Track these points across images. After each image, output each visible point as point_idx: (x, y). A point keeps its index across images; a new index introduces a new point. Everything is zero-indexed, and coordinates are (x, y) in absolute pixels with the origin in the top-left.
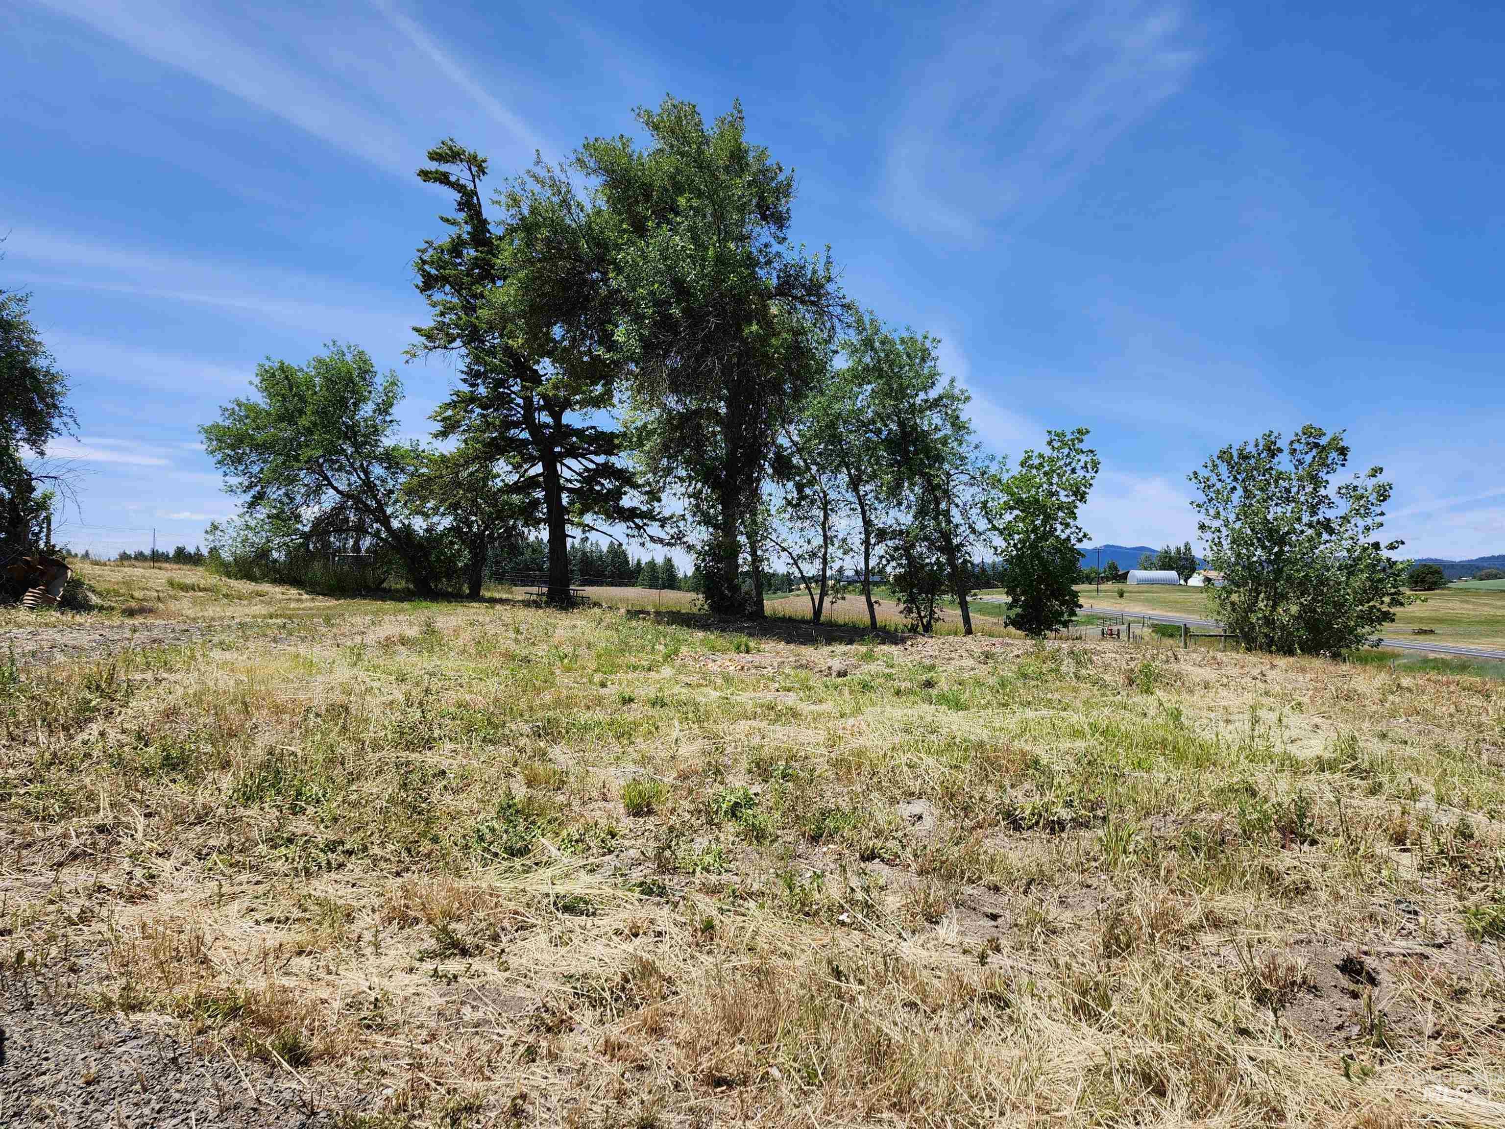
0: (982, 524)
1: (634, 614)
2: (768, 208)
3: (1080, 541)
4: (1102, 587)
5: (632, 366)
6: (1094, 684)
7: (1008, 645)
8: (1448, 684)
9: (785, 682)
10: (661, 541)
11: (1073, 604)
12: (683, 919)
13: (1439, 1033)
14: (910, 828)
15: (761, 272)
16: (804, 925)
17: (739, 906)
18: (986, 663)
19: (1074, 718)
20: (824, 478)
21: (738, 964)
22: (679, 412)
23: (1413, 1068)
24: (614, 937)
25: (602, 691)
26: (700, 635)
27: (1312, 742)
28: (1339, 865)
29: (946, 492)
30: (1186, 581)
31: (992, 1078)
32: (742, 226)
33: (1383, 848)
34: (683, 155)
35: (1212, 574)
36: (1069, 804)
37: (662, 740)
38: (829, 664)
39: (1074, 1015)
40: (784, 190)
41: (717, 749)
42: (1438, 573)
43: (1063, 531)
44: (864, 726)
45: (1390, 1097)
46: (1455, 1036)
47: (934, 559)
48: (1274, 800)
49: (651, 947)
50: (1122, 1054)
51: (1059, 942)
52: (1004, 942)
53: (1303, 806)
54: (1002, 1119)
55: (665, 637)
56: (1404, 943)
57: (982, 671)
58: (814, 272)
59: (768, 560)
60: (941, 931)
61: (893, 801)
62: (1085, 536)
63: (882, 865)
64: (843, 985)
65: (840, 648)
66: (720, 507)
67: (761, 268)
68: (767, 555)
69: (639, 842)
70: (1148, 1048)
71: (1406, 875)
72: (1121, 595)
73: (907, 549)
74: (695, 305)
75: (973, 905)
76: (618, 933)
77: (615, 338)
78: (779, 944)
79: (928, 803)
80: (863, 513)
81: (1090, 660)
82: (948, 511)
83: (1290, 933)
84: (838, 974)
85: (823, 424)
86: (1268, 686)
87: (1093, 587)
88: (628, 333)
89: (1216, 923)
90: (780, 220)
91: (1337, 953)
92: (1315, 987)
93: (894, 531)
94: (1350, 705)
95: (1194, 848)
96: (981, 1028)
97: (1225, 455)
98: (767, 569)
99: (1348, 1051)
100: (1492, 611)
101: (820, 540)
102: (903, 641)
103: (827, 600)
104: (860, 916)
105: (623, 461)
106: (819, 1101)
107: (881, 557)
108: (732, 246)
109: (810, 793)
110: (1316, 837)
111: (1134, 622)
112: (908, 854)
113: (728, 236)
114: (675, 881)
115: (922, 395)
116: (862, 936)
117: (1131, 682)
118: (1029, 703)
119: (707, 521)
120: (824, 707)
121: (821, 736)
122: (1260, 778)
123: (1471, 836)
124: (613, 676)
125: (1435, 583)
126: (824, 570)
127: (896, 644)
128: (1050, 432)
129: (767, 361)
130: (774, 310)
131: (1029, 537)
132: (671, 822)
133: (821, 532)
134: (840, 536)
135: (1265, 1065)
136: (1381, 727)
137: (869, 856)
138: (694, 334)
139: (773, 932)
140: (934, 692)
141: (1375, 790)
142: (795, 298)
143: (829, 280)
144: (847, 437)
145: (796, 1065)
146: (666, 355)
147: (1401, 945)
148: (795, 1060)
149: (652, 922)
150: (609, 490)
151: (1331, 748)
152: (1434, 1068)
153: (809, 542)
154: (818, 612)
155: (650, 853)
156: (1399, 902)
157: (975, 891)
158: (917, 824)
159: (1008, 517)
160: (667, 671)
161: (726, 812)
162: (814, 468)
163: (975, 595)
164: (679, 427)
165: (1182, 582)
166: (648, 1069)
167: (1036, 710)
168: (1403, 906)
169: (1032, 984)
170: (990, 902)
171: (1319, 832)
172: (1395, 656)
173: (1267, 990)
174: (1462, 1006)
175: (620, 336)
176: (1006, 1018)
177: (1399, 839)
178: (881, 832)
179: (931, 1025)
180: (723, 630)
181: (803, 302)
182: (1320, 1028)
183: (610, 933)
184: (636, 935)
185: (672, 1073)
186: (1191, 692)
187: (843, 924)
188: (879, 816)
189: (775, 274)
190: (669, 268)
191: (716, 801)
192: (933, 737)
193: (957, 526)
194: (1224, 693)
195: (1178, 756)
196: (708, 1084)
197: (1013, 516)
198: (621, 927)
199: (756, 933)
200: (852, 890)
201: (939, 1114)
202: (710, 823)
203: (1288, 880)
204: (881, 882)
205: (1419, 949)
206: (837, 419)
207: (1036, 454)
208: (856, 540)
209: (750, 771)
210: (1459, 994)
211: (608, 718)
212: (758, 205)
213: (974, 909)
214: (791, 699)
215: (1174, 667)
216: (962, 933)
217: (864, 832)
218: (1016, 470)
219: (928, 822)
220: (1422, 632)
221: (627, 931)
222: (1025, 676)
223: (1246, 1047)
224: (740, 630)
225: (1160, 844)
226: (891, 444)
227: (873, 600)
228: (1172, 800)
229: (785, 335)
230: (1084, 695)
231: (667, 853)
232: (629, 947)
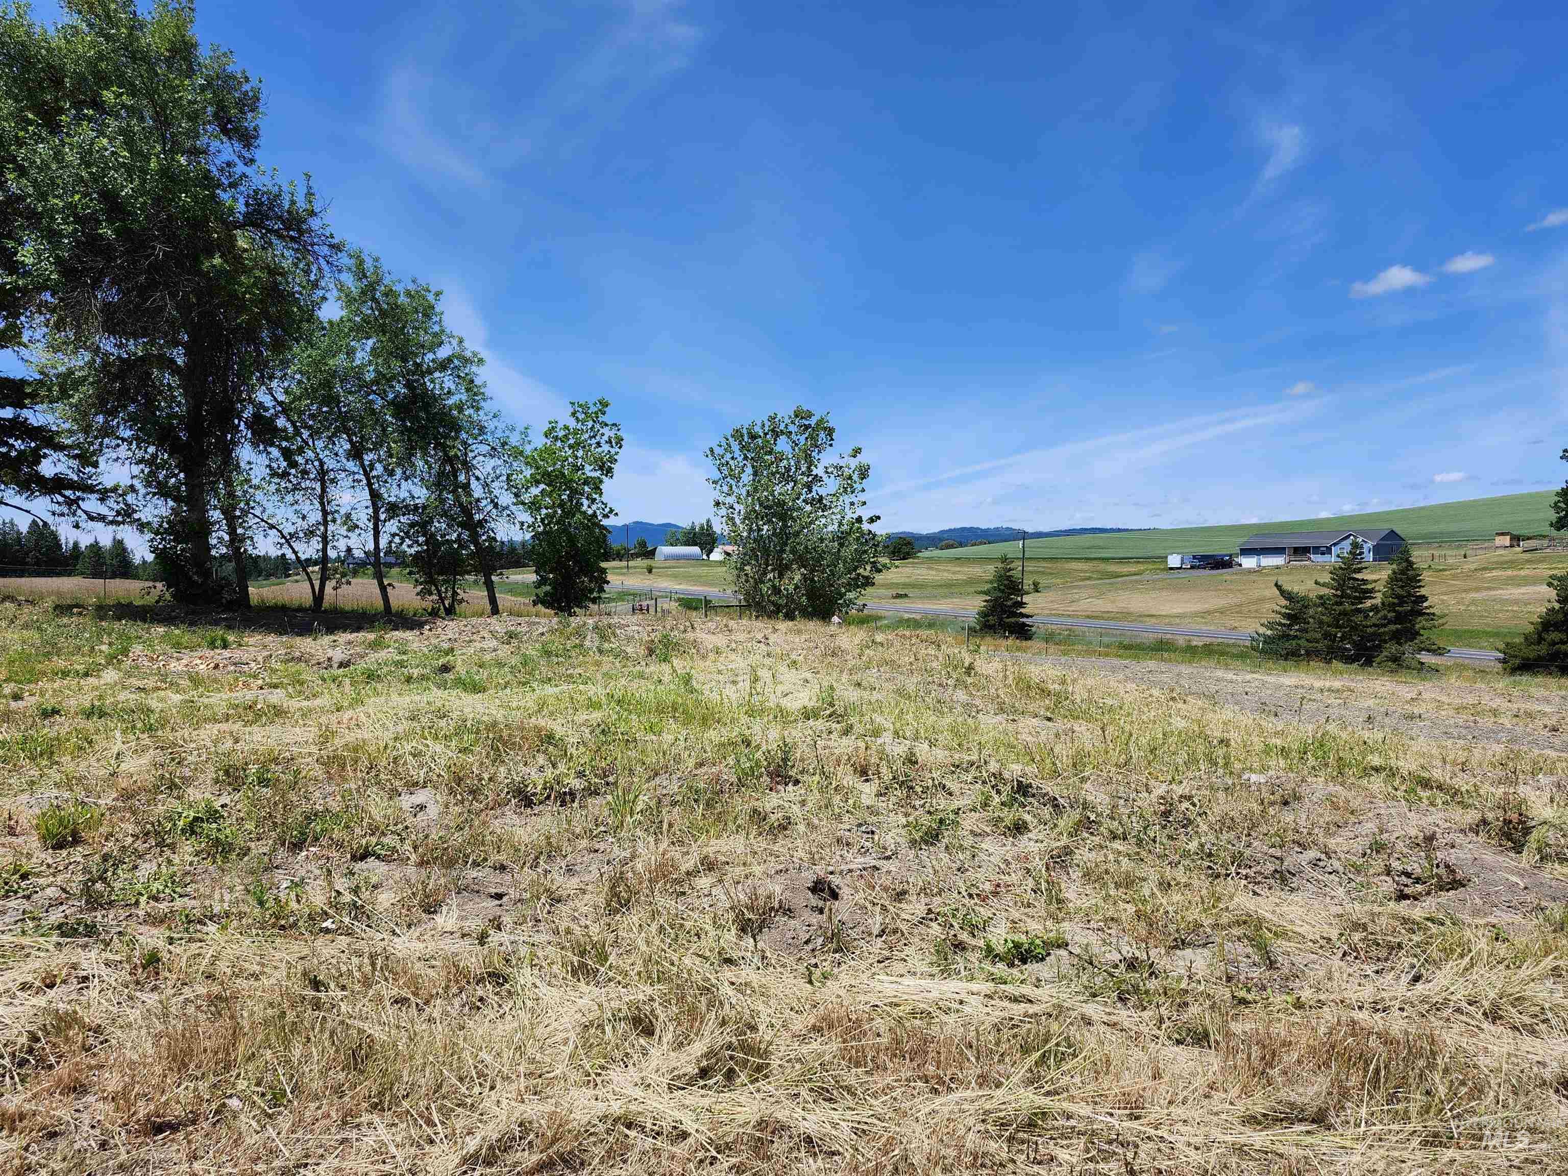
0: (506, 499)
1: (63, 609)
2: (229, 121)
3: (606, 516)
4: (631, 563)
5: (47, 296)
6: (616, 657)
7: (535, 624)
8: (910, 638)
9: (271, 678)
10: (101, 518)
11: (602, 581)
12: (118, 958)
13: (883, 931)
14: (412, 819)
15: (225, 196)
16: (278, 940)
17: (196, 931)
18: (509, 643)
19: (596, 691)
20: (320, 444)
21: (191, 996)
22: (119, 357)
23: (864, 965)
24: (18, 993)
25: (13, 705)
26: (161, 630)
27: (802, 695)
28: (814, 799)
29: (465, 463)
30: (708, 556)
31: (483, 1055)
32: (197, 137)
33: (849, 779)
34: (108, 37)
35: (729, 549)
36: (581, 775)
37: (98, 755)
38: (329, 655)
39: (573, 976)
40: (250, 103)
41: (173, 759)
42: (909, 543)
43: (589, 507)
44: (363, 718)
45: (842, 992)
46: (895, 931)
47: (454, 536)
48: (764, 748)
49: (74, 996)
50: (615, 1004)
51: (564, 909)
52: (507, 919)
53: (786, 750)
54: (492, 1093)
55: (110, 635)
56: (862, 860)
57: (504, 651)
58: (293, 203)
59: (252, 538)
60: (439, 919)
61: (394, 793)
62: (611, 511)
63: (377, 862)
64: (322, 995)
65: (344, 637)
66: (182, 475)
67: (225, 191)
68: (249, 533)
69: (60, 878)
70: (642, 992)
71: (866, 801)
72: (650, 571)
73: (423, 526)
74: (135, 227)
75: (476, 888)
76: (24, 987)
77: (19, 257)
78: (247, 965)
79: (434, 792)
80: (369, 485)
81: (614, 634)
82: (468, 484)
83: (773, 865)
84: (316, 984)
85: (314, 381)
86: (770, 649)
87: (624, 564)
88: (38, 254)
89: (709, 865)
90: (247, 138)
91: (808, 877)
92: (789, 910)
93: (406, 507)
94: (835, 661)
95: (696, 801)
96: (479, 1008)
97: (737, 434)
98: (250, 550)
99: (813, 961)
100: (950, 576)
101: (319, 516)
102: (419, 625)
103: (329, 585)
104: (347, 920)
105: (37, 416)
106: (285, 1122)
107: (394, 535)
108: (183, 160)
109: (293, 796)
110: (799, 777)
111: (662, 597)
112: (408, 846)
113: (175, 148)
114: (110, 917)
115: (430, 356)
116: (348, 939)
117: (651, 652)
118: (550, 679)
119: (163, 491)
120: (318, 702)
121: (312, 733)
122: (756, 730)
123: (916, 763)
124: (33, 686)
125: (908, 553)
126: (324, 550)
127: (412, 629)
128: (573, 404)
129: (236, 303)
130: (242, 243)
131: (556, 512)
132: (106, 850)
133: (318, 505)
134: (343, 511)
135: (740, 988)
136: (856, 678)
137: (364, 856)
138: (134, 262)
139: (238, 953)
140: (450, 676)
141: (846, 732)
142: (270, 231)
143: (312, 213)
144: (347, 398)
145: (259, 1089)
146: (96, 284)
147: (859, 861)
148: (258, 1084)
149: (74, 966)
150: (21, 453)
151: (815, 699)
152: (879, 962)
153: (304, 518)
154: (318, 598)
155: (75, 888)
156: (860, 825)
157: (480, 874)
158: (419, 815)
159: (535, 491)
160: (110, 675)
161: (182, 830)
162: (305, 434)
163: (501, 574)
164: (120, 376)
165: (705, 557)
166: (62, 1134)
167: (556, 686)
168: (863, 829)
169: (534, 955)
170: (493, 881)
171: (802, 772)
172: (878, 618)
173: (750, 920)
174: (901, 905)
175: (26, 255)
176: (504, 993)
177: (863, 772)
178: (377, 828)
179: (425, 1016)
180: (192, 624)
181: (280, 237)
182: (792, 946)
183: (14, 990)
184: (51, 986)
185: (97, 1132)
186: (704, 657)
187: (327, 931)
188: (374, 812)
189: (242, 200)
190: (95, 178)
191: (170, 819)
192: (443, 723)
193: (478, 500)
194: (733, 656)
195: (688, 719)
196: (145, 1135)
197: (540, 489)
198: (29, 979)
199: (215, 958)
200: (338, 893)
201: (423, 1104)
202: (161, 844)
203: (773, 817)
204: (374, 880)
205: (874, 863)
206: (334, 377)
207: (560, 425)
208: (363, 516)
209: (217, 781)
210: (900, 896)
211: (19, 736)
212: (216, 115)
213: (478, 892)
214: (277, 697)
215: (690, 635)
216: (462, 918)
217: (358, 831)
218: (539, 441)
219: (433, 811)
220: (899, 596)
221: (37, 983)
222: (548, 654)
223: (728, 973)
224: (216, 623)
225: (666, 801)
226: (400, 408)
227: (386, 583)
228: (677, 759)
229: (257, 273)
230: (605, 668)
231: (99, 886)
232: (41, 1001)
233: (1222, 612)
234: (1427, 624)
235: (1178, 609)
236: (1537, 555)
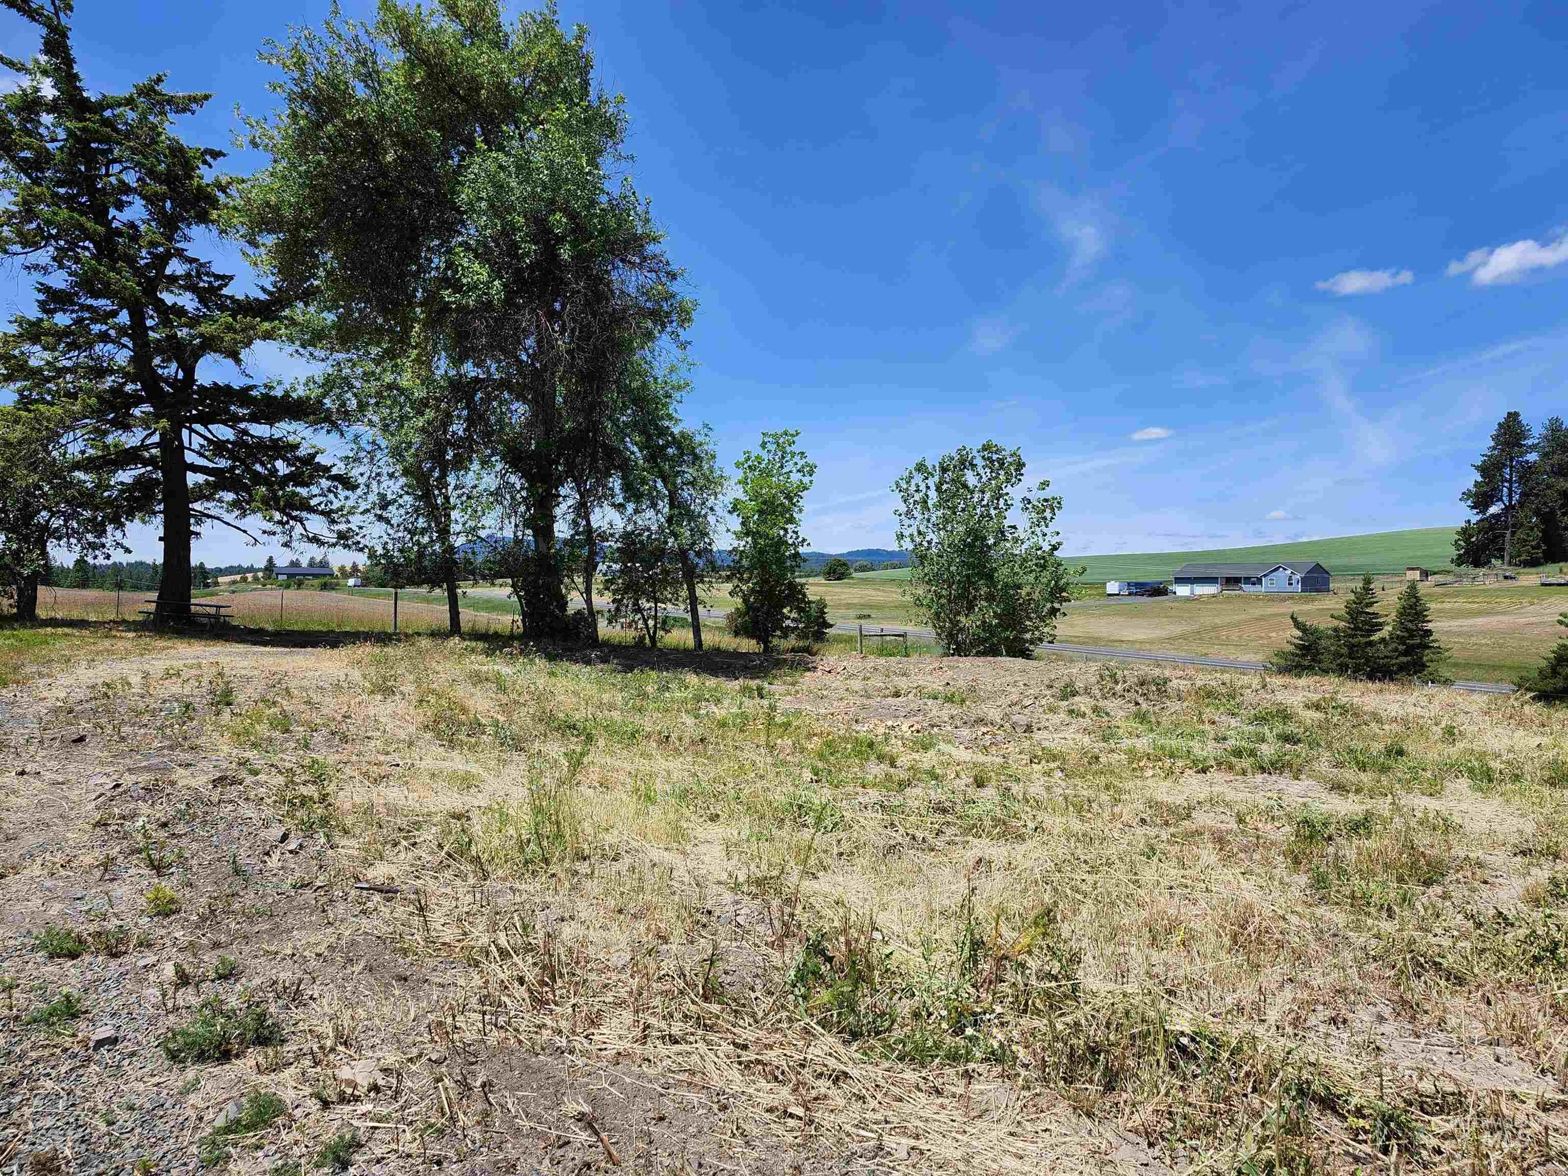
42: (845, 564)
233: (1183, 637)
234: (1435, 657)
235: (1141, 636)
236: (1449, 589)
